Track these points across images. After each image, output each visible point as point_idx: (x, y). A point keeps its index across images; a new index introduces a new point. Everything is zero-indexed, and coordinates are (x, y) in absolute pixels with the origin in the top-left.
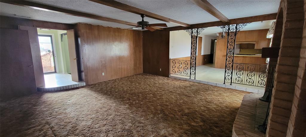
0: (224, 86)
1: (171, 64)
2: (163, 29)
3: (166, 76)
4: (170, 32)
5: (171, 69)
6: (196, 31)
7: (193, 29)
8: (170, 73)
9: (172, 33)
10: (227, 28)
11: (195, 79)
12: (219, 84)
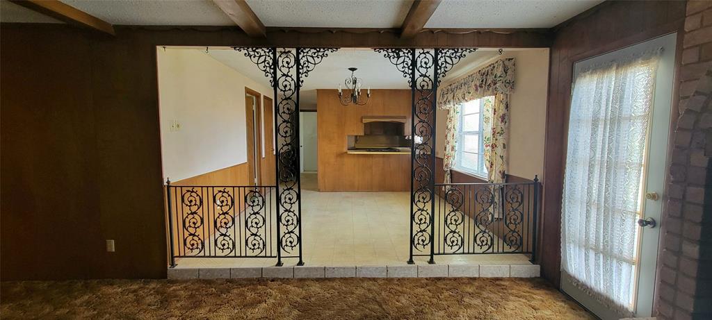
0: (412, 274)
1: (177, 212)
2: (112, 32)
3: (147, 276)
4: (160, 49)
5: (177, 234)
6: (293, 60)
7: (278, 50)
8: (173, 257)
9: (166, 56)
10: (407, 59)
11: (301, 263)
12: (396, 269)
